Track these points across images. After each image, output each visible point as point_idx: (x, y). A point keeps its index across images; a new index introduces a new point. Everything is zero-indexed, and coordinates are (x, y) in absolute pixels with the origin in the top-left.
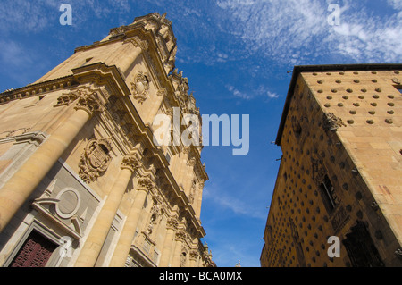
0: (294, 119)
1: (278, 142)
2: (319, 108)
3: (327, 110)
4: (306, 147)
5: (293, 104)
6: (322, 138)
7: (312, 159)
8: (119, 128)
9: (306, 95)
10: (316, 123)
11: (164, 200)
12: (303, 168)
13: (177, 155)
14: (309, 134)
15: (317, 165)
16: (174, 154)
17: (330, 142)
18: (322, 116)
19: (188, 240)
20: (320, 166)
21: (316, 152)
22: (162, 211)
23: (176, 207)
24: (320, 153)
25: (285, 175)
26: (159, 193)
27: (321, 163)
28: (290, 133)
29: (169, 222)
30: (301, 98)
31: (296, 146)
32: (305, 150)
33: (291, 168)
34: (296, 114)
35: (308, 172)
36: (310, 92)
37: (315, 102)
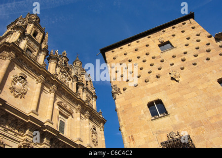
8: (7, 127)
13: (70, 117)
16: (67, 118)
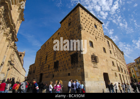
0: (70, 19)
1: (61, 23)
2: (80, 22)
3: (81, 24)
4: (70, 30)
5: (72, 14)
6: (77, 30)
7: (71, 34)
9: (78, 15)
10: (77, 25)
11: (4, 24)
12: (66, 35)
14: (73, 27)
15: (71, 36)
17: (78, 33)
18: (79, 24)
19: (10, 42)
20: (72, 37)
21: (73, 33)
22: (3, 29)
23: (9, 29)
24: (74, 33)
25: (59, 33)
26: (3, 21)
27: (73, 36)
28: (67, 23)
29: (4, 34)
30: (76, 15)
31: (67, 28)
32: (69, 30)
33: (62, 33)
34: (71, 18)
35: (68, 36)
36: (79, 15)
37: (80, 19)
